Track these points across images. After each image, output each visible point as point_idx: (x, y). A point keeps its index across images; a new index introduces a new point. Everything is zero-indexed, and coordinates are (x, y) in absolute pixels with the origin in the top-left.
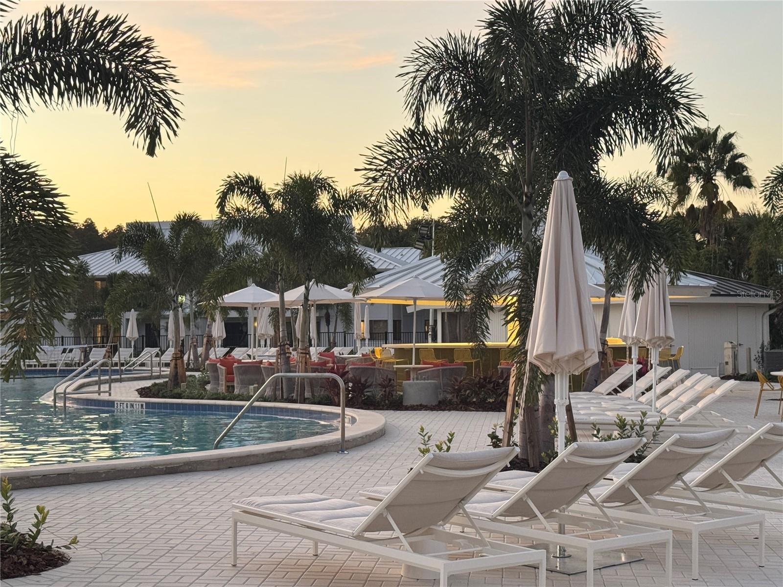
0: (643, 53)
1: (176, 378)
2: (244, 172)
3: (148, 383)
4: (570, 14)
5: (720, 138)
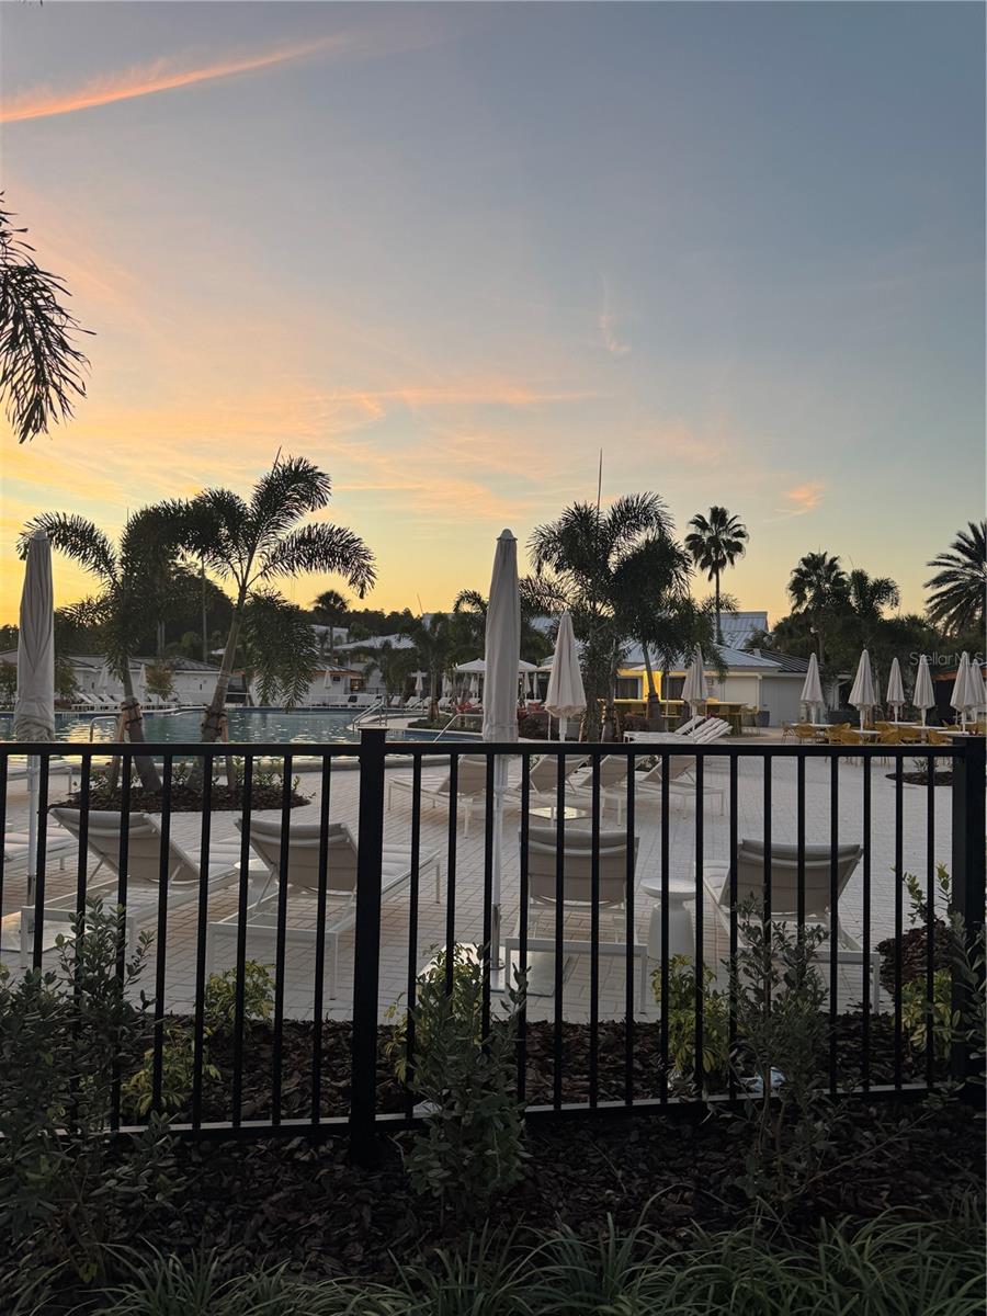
1: (432, 716)
3: (416, 720)
5: (828, 559)
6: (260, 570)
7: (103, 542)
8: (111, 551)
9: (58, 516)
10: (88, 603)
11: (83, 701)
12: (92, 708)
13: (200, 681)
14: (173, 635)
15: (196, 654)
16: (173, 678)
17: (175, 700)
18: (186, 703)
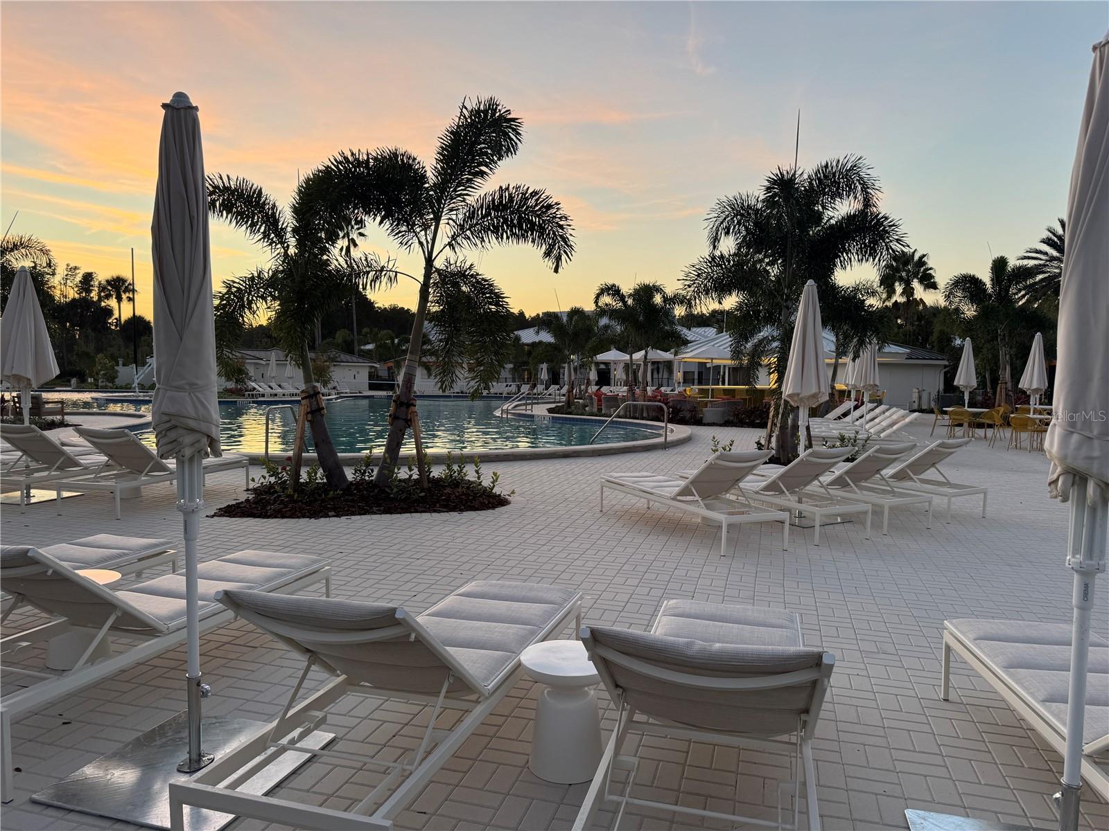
0: (867, 203)
1: (569, 403)
2: (610, 282)
3: (553, 406)
4: (819, 179)
5: (916, 257)
6: (447, 240)
7: (273, 209)
8: (282, 220)
9: (221, 178)
10: (259, 275)
11: (254, 389)
12: (263, 396)
13: (353, 372)
14: (329, 331)
15: (349, 348)
16: (332, 369)
17: (334, 388)
18: (344, 391)
